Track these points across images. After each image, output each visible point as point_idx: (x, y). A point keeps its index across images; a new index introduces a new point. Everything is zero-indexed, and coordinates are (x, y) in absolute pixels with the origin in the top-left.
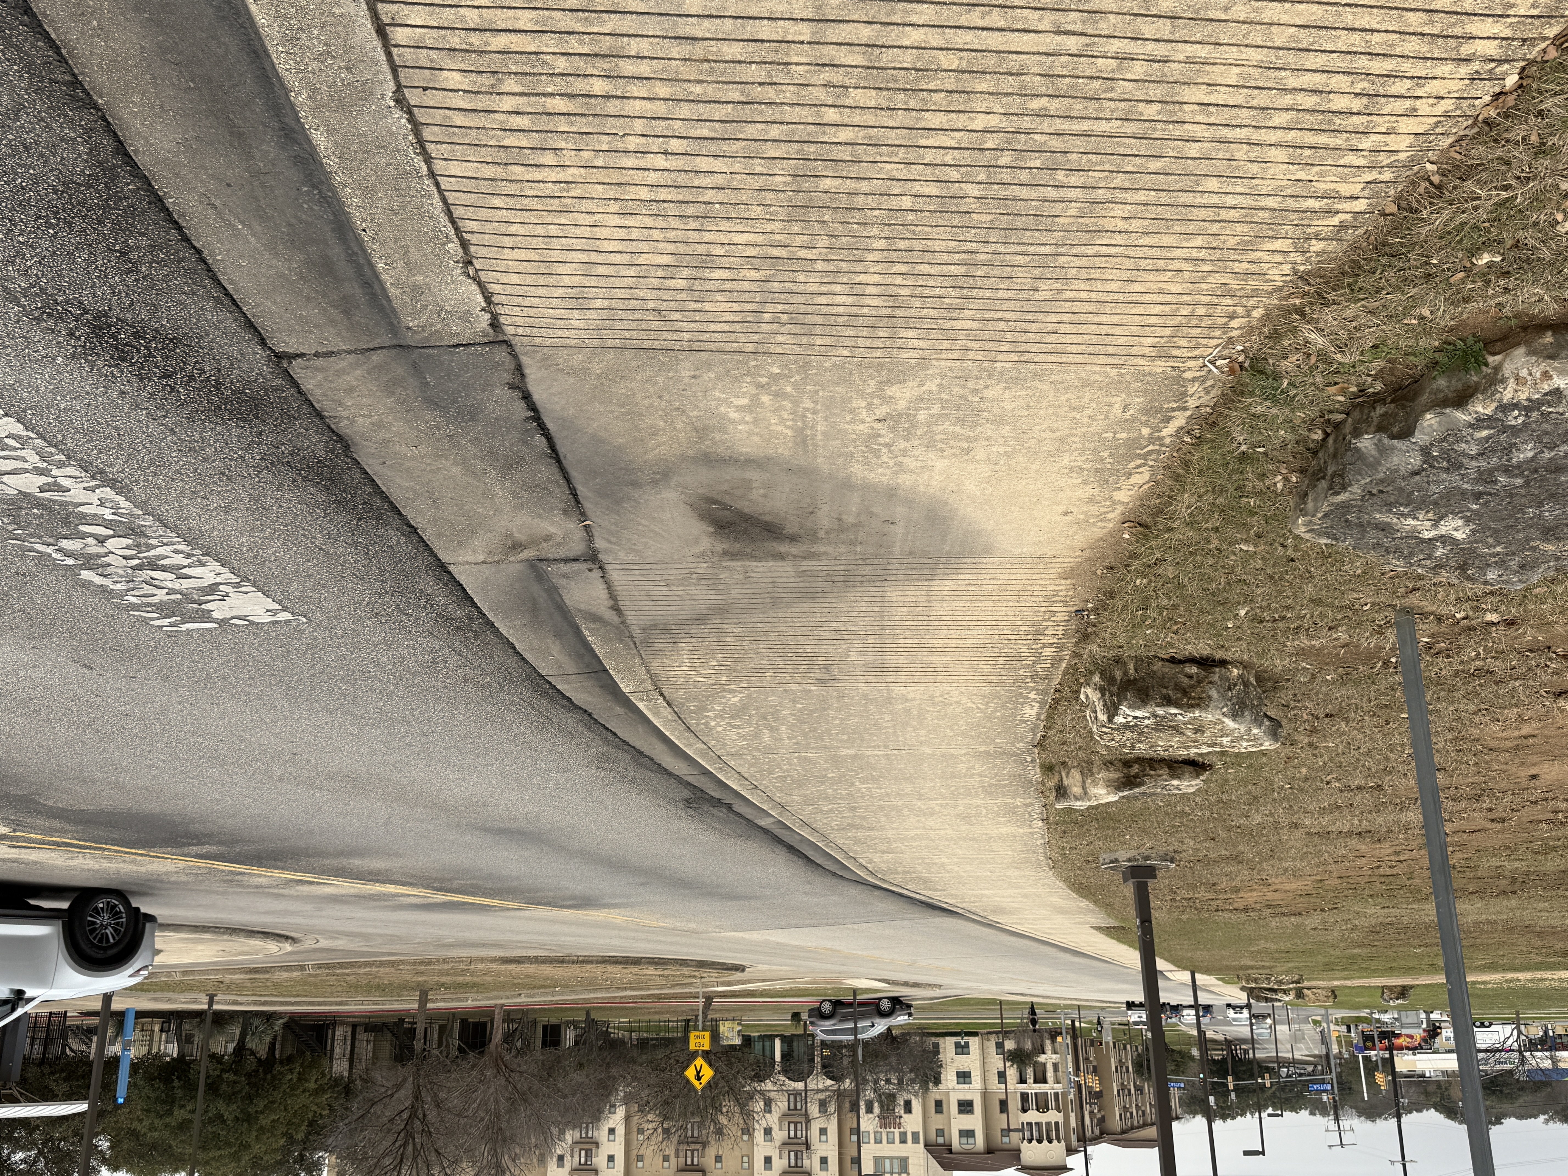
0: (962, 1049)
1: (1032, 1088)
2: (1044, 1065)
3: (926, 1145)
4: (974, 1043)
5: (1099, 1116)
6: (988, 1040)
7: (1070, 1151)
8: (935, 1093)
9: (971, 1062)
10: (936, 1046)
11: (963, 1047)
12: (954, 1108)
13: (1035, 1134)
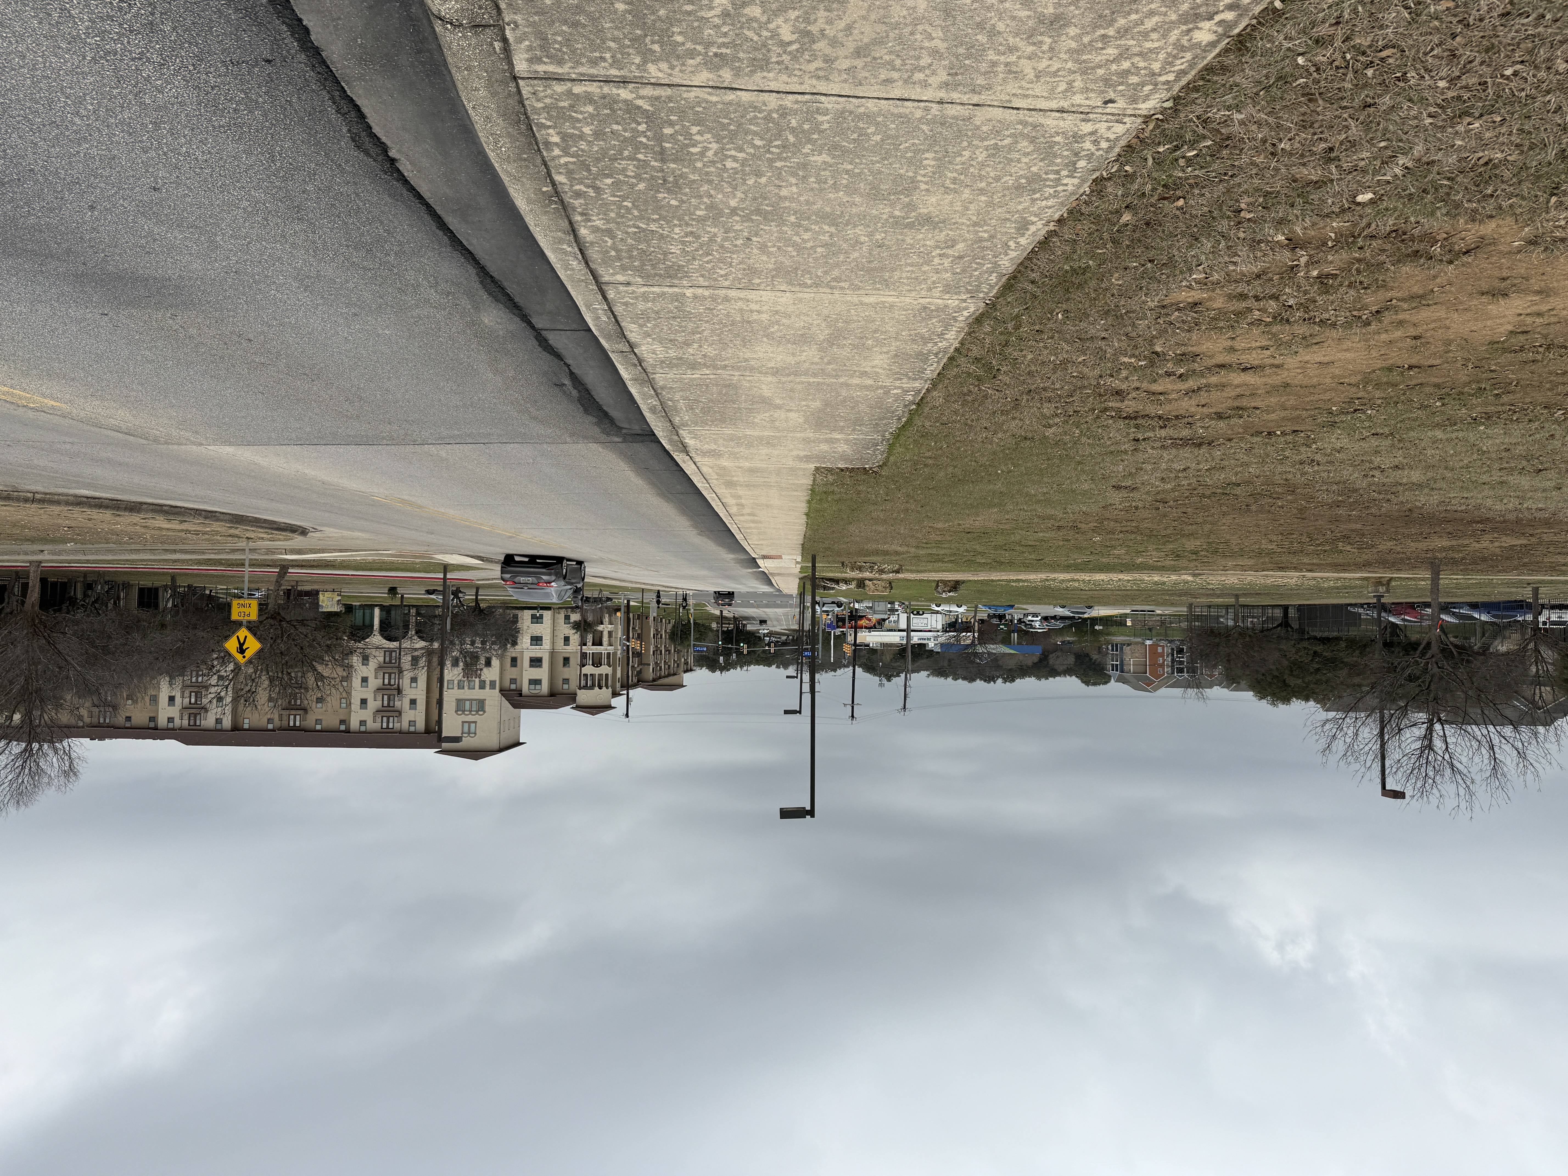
0: (537, 619)
1: (590, 649)
2: (602, 632)
3: (501, 691)
4: (547, 615)
5: (638, 669)
6: (559, 613)
7: (615, 694)
8: (512, 652)
9: (544, 629)
10: (516, 617)
11: (538, 618)
12: (526, 663)
13: (589, 683)
